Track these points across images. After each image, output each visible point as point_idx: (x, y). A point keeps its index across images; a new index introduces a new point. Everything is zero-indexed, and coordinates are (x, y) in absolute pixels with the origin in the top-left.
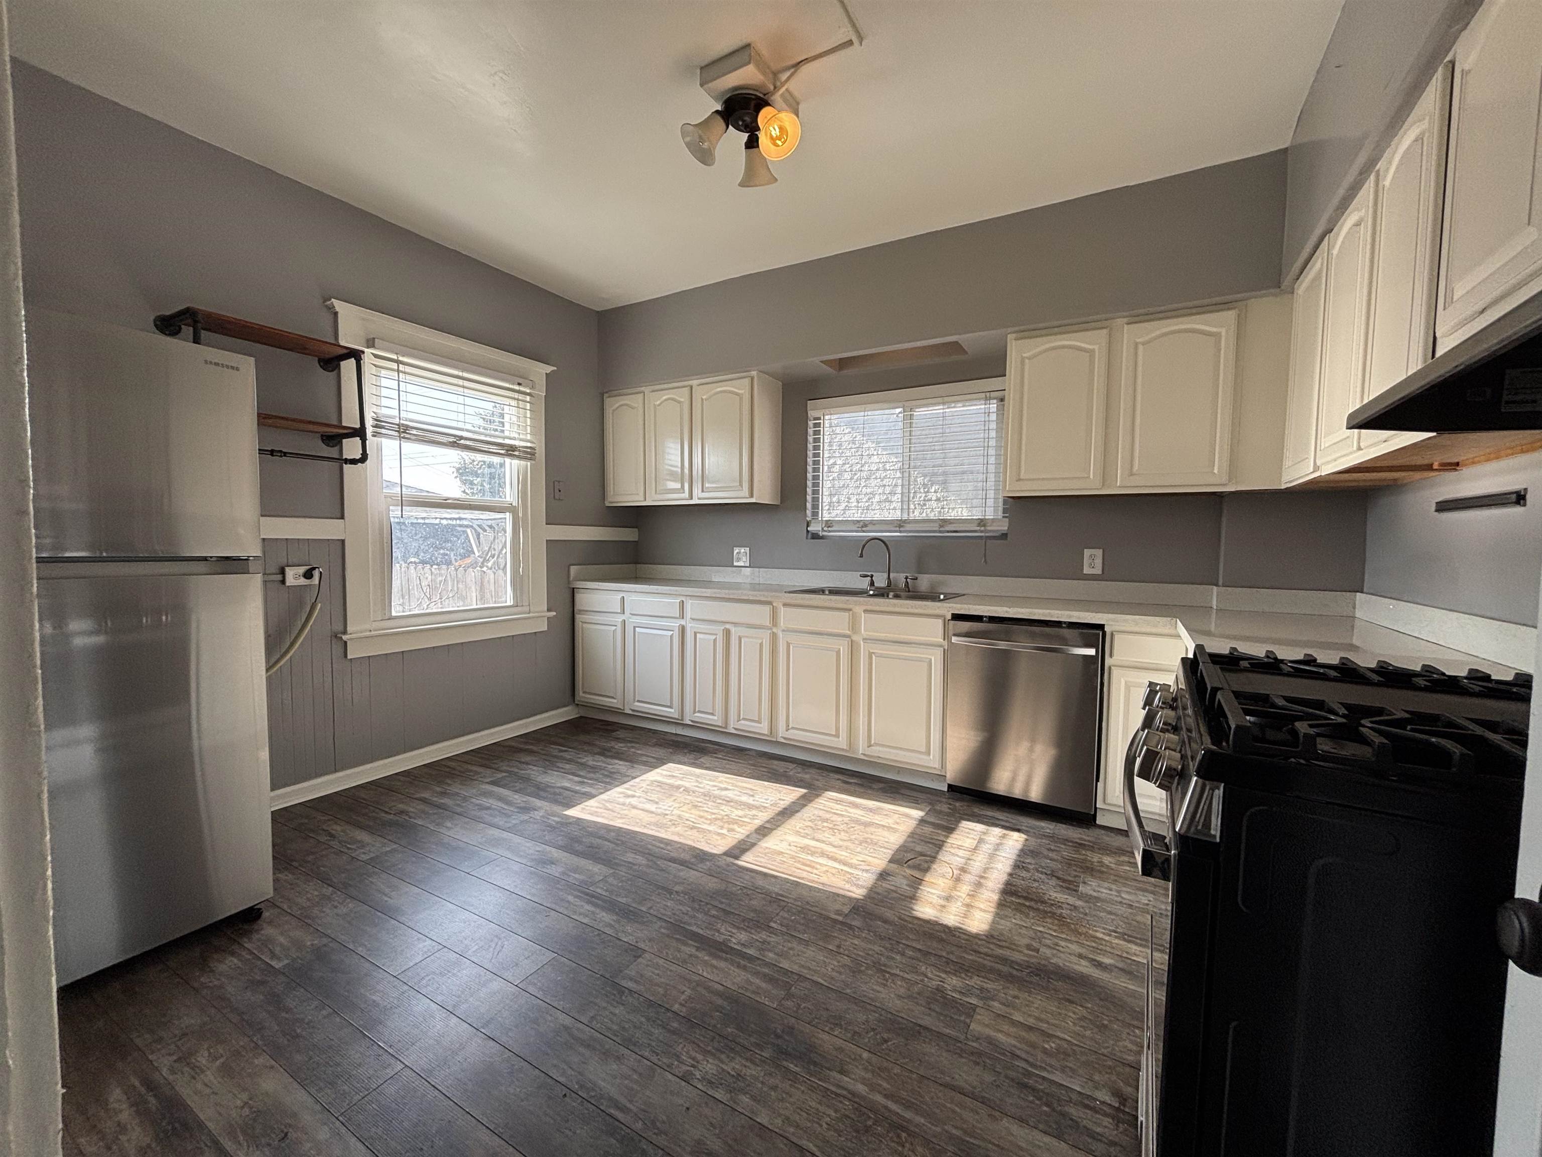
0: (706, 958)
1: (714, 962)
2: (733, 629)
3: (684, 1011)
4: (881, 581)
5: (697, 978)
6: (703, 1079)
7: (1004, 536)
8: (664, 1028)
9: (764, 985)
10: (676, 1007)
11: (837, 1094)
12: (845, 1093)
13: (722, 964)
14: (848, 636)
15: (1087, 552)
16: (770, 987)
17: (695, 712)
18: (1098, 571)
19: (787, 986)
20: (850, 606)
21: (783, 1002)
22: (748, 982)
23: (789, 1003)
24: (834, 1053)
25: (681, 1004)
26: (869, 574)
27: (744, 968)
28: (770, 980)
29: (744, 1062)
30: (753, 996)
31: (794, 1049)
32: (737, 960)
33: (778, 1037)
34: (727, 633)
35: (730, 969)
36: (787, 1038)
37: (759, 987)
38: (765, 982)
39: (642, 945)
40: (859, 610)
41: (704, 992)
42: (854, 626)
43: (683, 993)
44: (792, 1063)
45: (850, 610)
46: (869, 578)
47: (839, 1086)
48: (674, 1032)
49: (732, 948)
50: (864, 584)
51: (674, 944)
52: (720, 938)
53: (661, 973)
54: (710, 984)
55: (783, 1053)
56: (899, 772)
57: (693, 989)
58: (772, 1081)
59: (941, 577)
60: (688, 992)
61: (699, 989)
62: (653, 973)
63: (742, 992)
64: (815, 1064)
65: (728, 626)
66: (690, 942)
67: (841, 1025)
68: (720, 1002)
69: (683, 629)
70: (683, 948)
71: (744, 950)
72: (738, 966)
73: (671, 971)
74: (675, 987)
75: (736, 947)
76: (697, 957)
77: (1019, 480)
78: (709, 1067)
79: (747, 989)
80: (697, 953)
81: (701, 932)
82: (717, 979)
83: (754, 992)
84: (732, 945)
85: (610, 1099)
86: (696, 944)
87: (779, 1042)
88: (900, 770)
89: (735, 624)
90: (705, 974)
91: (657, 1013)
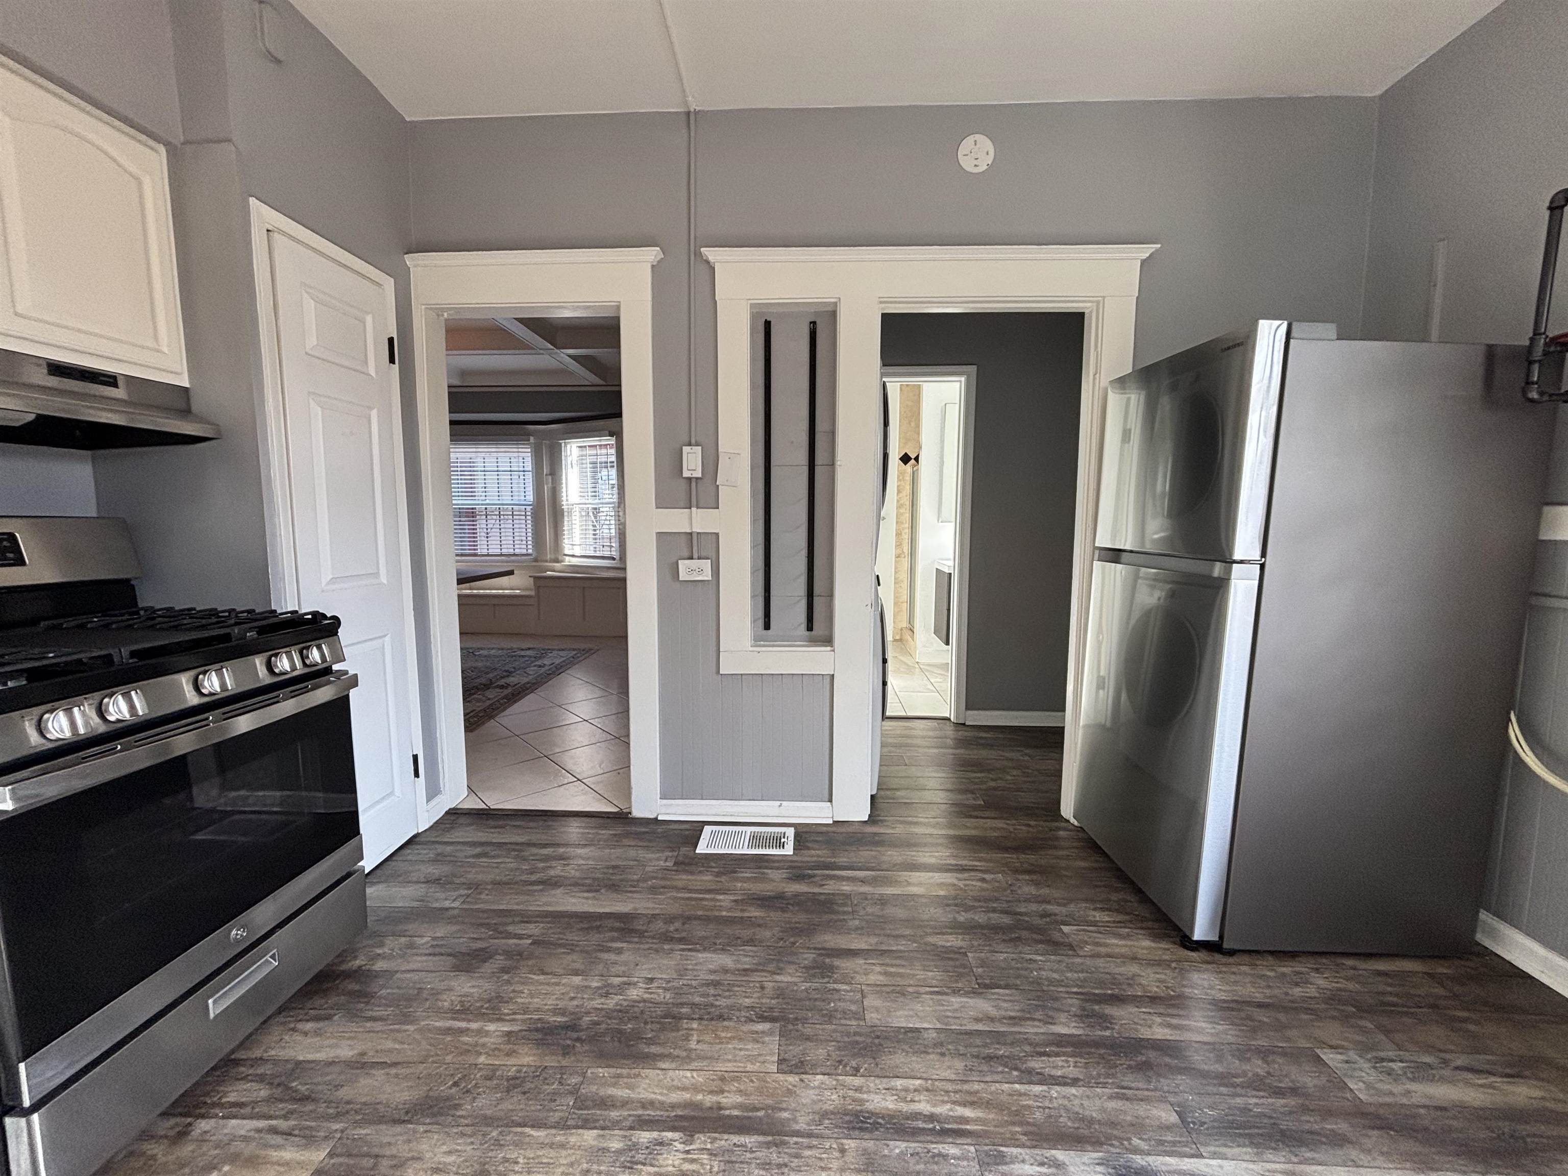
0: (700, 1097)
1: (687, 1096)
3: (685, 1024)
5: (695, 1065)
6: (635, 984)
8: (694, 1004)
9: (612, 1091)
10: (695, 1025)
11: (514, 1014)
12: (508, 1018)
13: (676, 1097)
16: (602, 1092)
19: (582, 1103)
21: (580, 1079)
22: (631, 1087)
23: (574, 1080)
24: (516, 1047)
25: (692, 1029)
27: (644, 1105)
28: (605, 1103)
29: (605, 1006)
30: (619, 1071)
31: (559, 1034)
32: (658, 1113)
33: (578, 1039)
35: (661, 1094)
36: (569, 1042)
37: (614, 1085)
38: (610, 1096)
39: (792, 1079)
41: (677, 1052)
43: (698, 1042)
44: (559, 1022)
47: (513, 1020)
48: (682, 1004)
49: (674, 1129)
51: (754, 1100)
52: (701, 1141)
53: (737, 1052)
54: (674, 1065)
55: (571, 1027)
57: (691, 1050)
58: (575, 1003)
60: (693, 1045)
61: (685, 1054)
62: (747, 1050)
63: (634, 1071)
64: (537, 1030)
66: (736, 1113)
67: (508, 1080)
68: (654, 1049)
70: (739, 1099)
71: (655, 1134)
72: (652, 1104)
73: (730, 1061)
74: (710, 1043)
75: (670, 1135)
76: (711, 1092)
78: (634, 993)
79: (629, 1076)
80: (715, 1098)
81: (735, 1139)
82: (671, 1073)
83: (619, 1076)
84: (676, 1135)
85: (698, 951)
86: (727, 1112)
87: (575, 1035)
90: (688, 1074)
91: (709, 1013)
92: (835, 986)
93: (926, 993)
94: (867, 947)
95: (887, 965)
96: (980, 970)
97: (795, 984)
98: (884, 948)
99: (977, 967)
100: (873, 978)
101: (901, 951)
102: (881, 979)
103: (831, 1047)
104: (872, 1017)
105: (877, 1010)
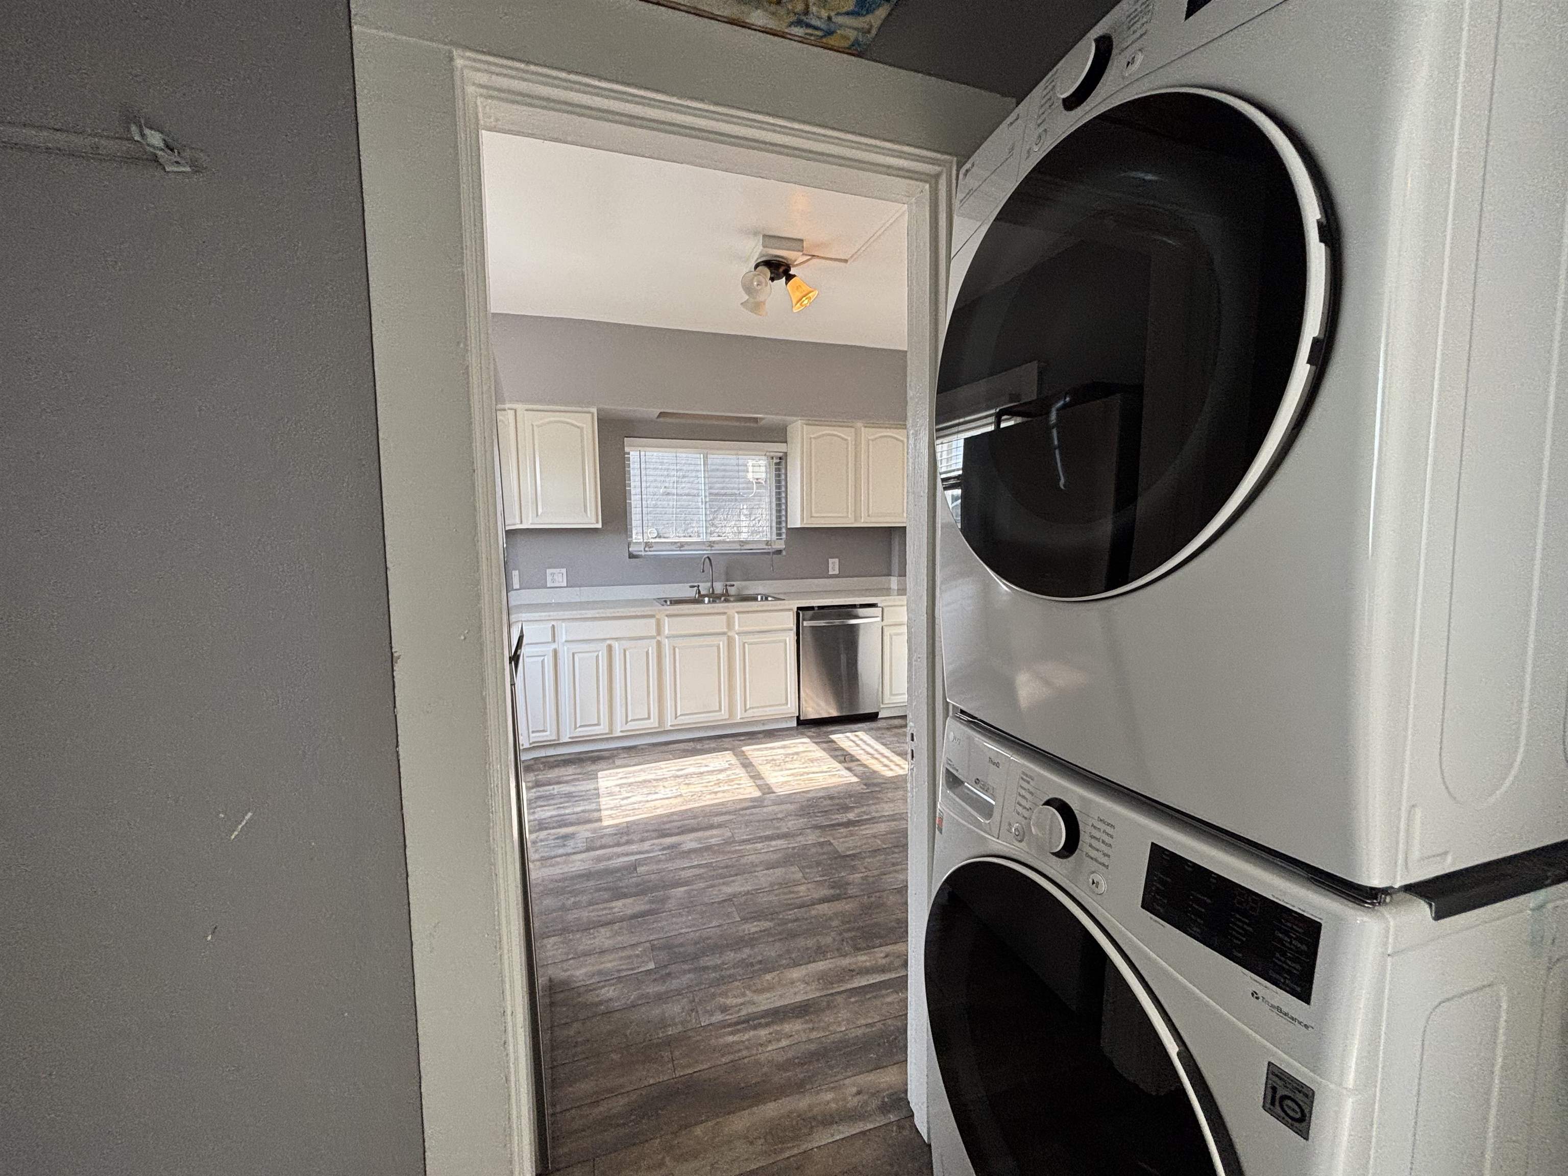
2: (616, 645)
4: (704, 588)
7: (779, 552)
14: (724, 633)
15: (831, 561)
17: (576, 728)
18: (837, 572)
20: (726, 611)
26: (696, 584)
34: (610, 648)
40: (731, 612)
42: (730, 625)
45: (725, 613)
46: (696, 588)
50: (692, 593)
56: (763, 724)
59: (744, 583)
65: (609, 642)
69: (555, 652)
77: (812, 517)
88: (763, 722)
89: (617, 639)
92: (824, 878)
93: (765, 888)
94: (816, 906)
95: (797, 898)
96: (730, 910)
97: (849, 874)
98: (803, 910)
99: (732, 912)
100: (802, 888)
101: (790, 910)
102: (796, 889)
103: (810, 853)
104: (795, 869)
105: (793, 873)
